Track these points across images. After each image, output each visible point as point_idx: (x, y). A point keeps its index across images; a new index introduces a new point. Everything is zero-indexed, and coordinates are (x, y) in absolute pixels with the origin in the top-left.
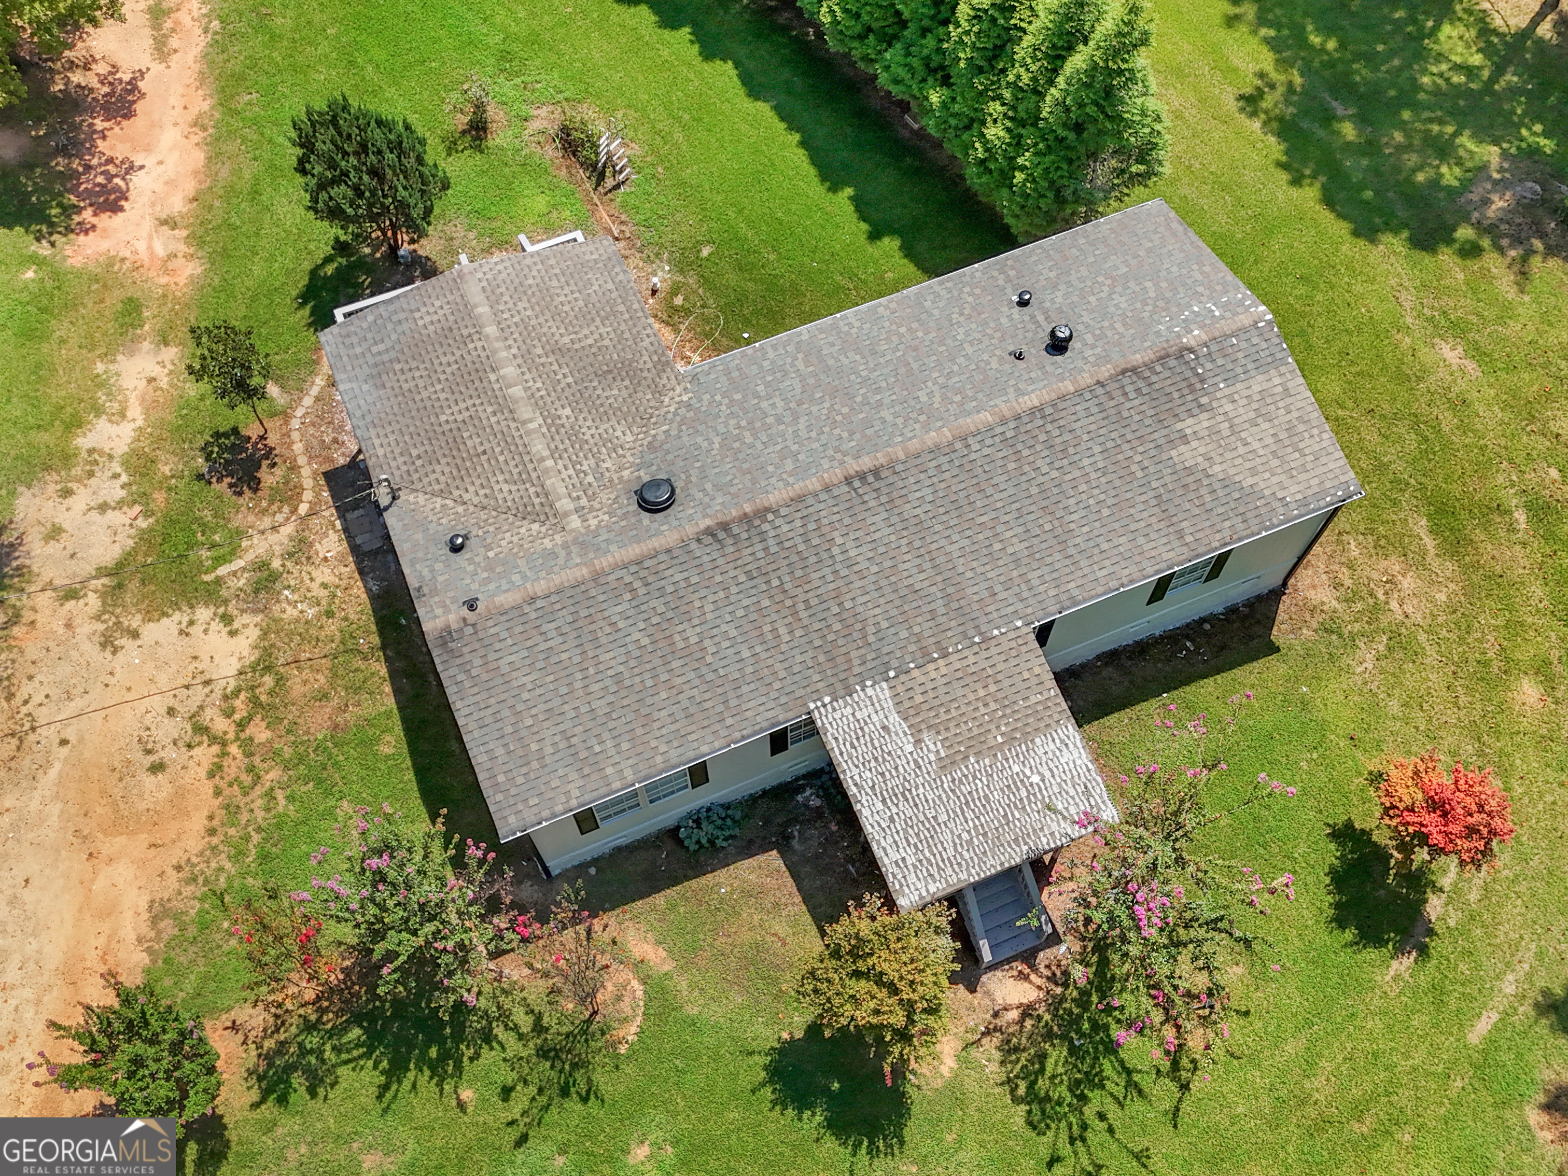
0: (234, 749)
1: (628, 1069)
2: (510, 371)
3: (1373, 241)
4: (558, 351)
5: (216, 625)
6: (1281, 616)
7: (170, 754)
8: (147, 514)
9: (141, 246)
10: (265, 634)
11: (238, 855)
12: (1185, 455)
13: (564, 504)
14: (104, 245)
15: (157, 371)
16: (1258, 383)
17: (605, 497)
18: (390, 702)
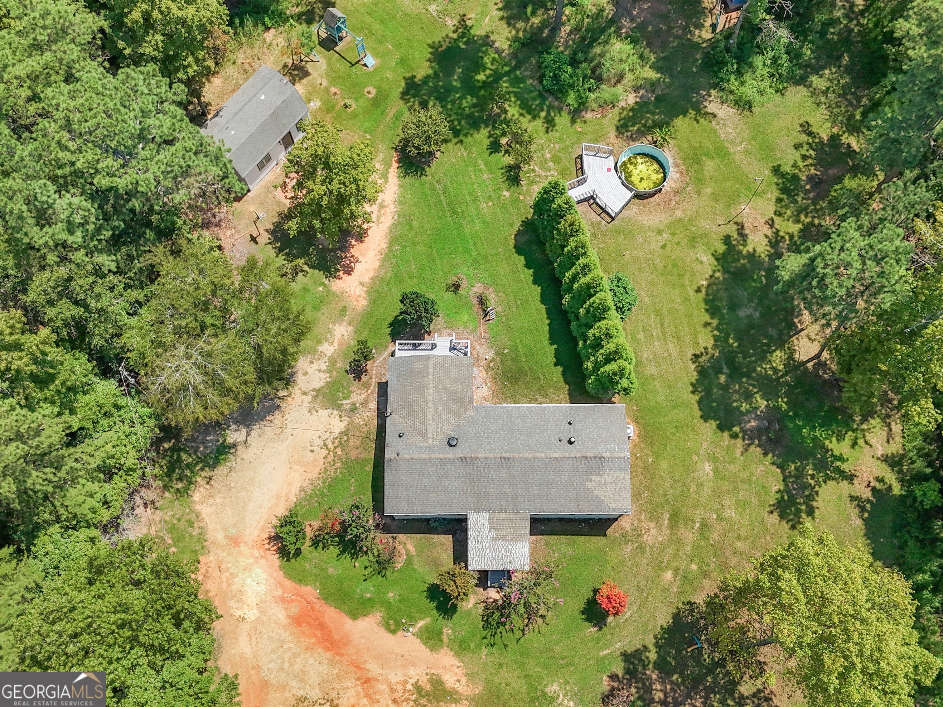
0: (331, 453)
1: (396, 574)
2: (431, 391)
3: (706, 421)
4: (445, 389)
5: (338, 417)
6: (613, 527)
7: (315, 448)
8: (330, 377)
9: (353, 289)
10: (348, 425)
11: (324, 483)
12: (590, 485)
13: (430, 435)
14: (343, 285)
15: (345, 333)
16: (618, 473)
17: (441, 436)
18: (373, 456)
